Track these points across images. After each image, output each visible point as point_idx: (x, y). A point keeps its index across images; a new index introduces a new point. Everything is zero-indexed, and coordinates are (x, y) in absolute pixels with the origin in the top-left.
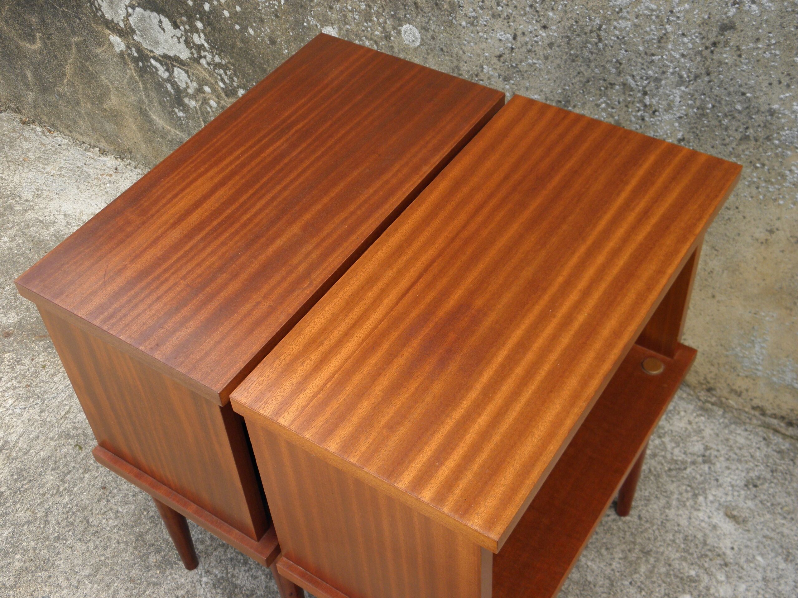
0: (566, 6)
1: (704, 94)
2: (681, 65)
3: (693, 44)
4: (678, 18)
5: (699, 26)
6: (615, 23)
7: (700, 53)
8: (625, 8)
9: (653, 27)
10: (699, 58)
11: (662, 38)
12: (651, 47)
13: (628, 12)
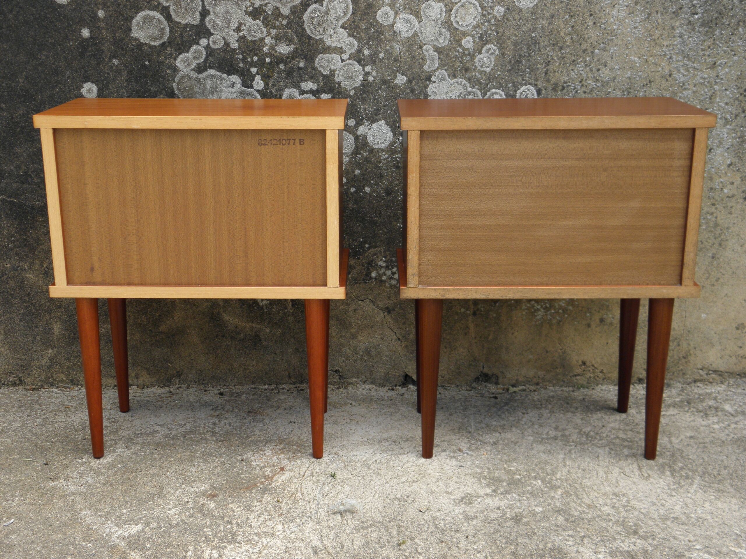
0: (645, 92)
1: (742, 127)
2: (725, 111)
3: (732, 94)
4: (722, 79)
5: (735, 81)
6: (680, 94)
7: (737, 99)
8: (687, 82)
9: (706, 90)
10: (737, 103)
11: (712, 96)
12: (705, 105)
13: (689, 84)
